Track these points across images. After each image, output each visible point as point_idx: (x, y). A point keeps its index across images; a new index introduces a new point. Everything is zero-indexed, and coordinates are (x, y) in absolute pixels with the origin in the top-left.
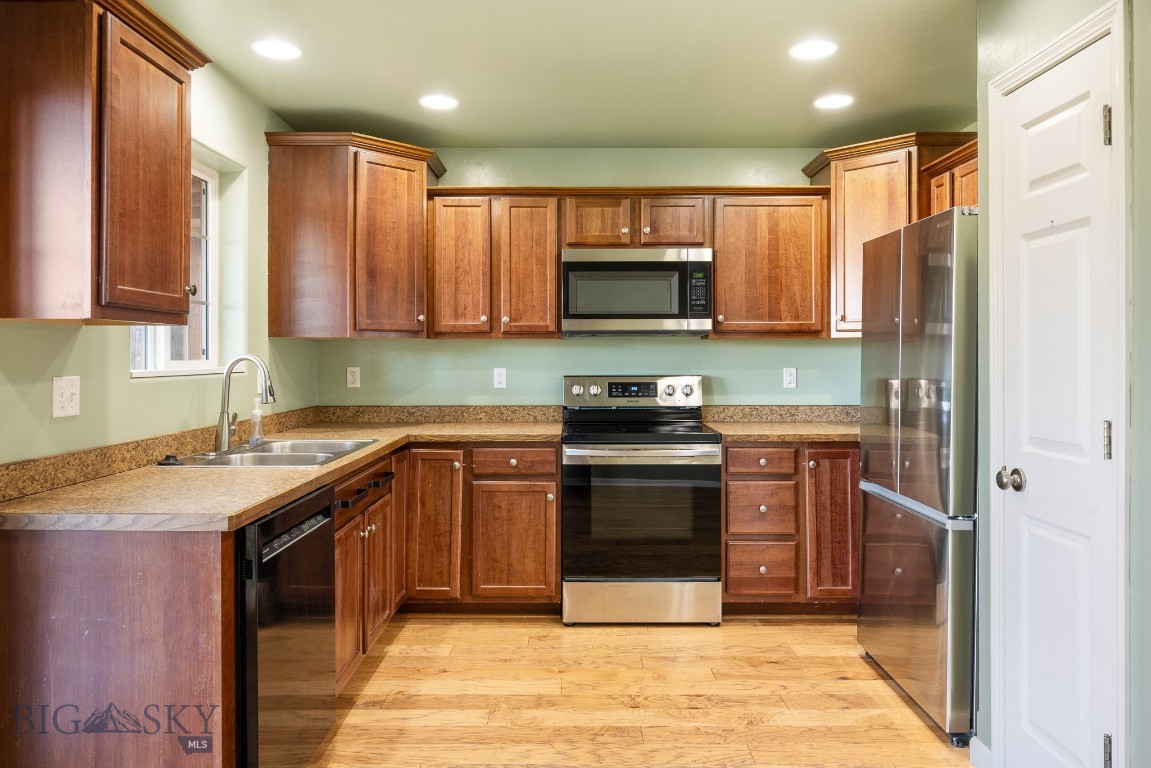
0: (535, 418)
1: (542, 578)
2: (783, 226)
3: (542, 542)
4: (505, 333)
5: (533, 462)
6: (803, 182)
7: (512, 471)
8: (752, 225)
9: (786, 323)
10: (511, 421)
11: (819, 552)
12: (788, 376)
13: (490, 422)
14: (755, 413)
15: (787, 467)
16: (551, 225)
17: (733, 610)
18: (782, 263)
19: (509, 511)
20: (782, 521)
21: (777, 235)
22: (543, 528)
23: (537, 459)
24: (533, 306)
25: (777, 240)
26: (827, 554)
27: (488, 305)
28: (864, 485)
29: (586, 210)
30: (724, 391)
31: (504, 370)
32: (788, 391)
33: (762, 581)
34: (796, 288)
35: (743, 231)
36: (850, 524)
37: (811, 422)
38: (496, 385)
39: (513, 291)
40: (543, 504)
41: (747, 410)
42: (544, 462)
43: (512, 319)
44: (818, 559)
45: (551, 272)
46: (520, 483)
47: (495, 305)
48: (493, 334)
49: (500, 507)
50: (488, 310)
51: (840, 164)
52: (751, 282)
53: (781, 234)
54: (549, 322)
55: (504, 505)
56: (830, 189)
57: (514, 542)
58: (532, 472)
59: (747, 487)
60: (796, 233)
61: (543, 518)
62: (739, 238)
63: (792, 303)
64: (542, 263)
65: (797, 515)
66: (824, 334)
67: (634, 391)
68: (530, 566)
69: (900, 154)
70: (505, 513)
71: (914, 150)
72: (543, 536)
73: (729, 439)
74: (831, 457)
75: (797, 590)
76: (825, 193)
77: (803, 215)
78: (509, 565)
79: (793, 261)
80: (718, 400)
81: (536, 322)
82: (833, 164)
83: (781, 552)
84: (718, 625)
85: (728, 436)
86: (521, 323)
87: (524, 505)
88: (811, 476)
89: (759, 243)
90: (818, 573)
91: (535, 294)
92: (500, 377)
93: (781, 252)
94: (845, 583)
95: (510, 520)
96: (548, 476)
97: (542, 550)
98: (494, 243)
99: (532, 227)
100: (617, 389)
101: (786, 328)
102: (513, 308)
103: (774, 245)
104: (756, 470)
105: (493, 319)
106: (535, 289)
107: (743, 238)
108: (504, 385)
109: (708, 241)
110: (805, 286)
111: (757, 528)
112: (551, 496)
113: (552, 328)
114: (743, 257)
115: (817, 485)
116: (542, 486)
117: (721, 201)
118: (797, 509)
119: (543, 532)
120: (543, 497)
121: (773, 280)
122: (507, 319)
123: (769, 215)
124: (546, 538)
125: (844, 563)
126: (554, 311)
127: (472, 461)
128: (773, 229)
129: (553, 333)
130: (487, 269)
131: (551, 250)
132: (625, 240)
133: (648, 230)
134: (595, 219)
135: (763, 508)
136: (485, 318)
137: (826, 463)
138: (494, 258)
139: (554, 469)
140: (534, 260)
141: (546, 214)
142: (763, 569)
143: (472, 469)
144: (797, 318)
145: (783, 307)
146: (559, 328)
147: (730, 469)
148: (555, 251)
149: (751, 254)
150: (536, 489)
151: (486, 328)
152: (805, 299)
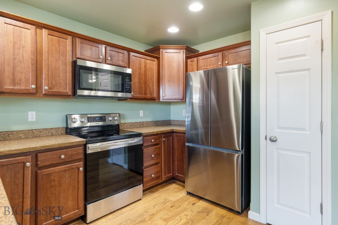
0: (52, 133)
1: (76, 207)
2: (148, 66)
3: (76, 191)
4: (44, 95)
5: (72, 155)
7: (61, 161)
8: (140, 64)
9: (149, 96)
10: (39, 136)
11: (165, 166)
12: (141, 113)
13: (27, 138)
14: (133, 125)
15: (158, 142)
16: (69, 48)
17: (145, 191)
18: (148, 77)
19: (59, 181)
20: (157, 158)
21: (146, 68)
22: (77, 184)
23: (74, 153)
24: (61, 83)
25: (146, 70)
26: (167, 166)
27: (34, 79)
29: (84, 45)
30: (124, 118)
31: (34, 113)
32: (141, 117)
33: (153, 179)
34: (151, 86)
35: (138, 66)
36: (171, 155)
37: (147, 126)
38: (29, 120)
40: (76, 173)
41: (131, 124)
42: (77, 154)
43: (50, 88)
44: (165, 168)
45: (69, 68)
46: (65, 166)
47: (39, 80)
48: (37, 95)
49: (54, 180)
50: (35, 83)
51: (164, 51)
52: (140, 83)
53: (147, 69)
54: (69, 91)
55: (56, 179)
56: (160, 57)
57: (62, 195)
58: (71, 159)
59: (148, 150)
60: (151, 69)
61: (77, 179)
62: (136, 67)
63: (150, 91)
64: (65, 64)
65: (160, 156)
67: (97, 120)
68: (70, 204)
69: (182, 51)
70: (57, 183)
71: (185, 50)
72: (77, 188)
73: (144, 135)
75: (160, 179)
76: (158, 58)
77: (152, 64)
79: (150, 77)
80: (122, 121)
81: (61, 90)
82: (161, 50)
83: (156, 169)
84: (141, 199)
85: (144, 133)
86: (54, 90)
87: (67, 176)
88: (163, 143)
89: (142, 70)
90: (165, 172)
91: (61, 77)
92: (32, 116)
93: (147, 74)
94: (170, 173)
95: (60, 185)
96: (78, 160)
97: (76, 194)
99: (59, 47)
100: (91, 119)
101: (149, 98)
102: (50, 83)
103: (145, 71)
104: (150, 144)
105: (39, 87)
106: (61, 75)
107: (138, 67)
108: (34, 120)
109: (127, 67)
110: (153, 85)
111: (151, 163)
112: (81, 169)
113: (70, 93)
114: (138, 74)
115: (164, 146)
116: (77, 165)
117: (132, 54)
118: (160, 154)
119: (77, 186)
120: (77, 170)
121: (145, 83)
122: (46, 88)
123: (145, 62)
124: (78, 188)
125: (170, 167)
126: (71, 86)
127: (37, 161)
128: (145, 66)
129: (70, 96)
130: (34, 62)
131: (69, 59)
132: (100, 60)
133: (109, 58)
134: (88, 51)
135: (153, 156)
136: (34, 86)
137: (166, 138)
138: (38, 57)
139: (82, 156)
140: (60, 62)
141: (66, 42)
142: (153, 176)
143: (37, 165)
144: (151, 95)
145: (148, 92)
146: (74, 93)
147: (145, 145)
148: (71, 60)
149: (140, 73)
150: (74, 167)
151: (34, 92)
152: (153, 89)
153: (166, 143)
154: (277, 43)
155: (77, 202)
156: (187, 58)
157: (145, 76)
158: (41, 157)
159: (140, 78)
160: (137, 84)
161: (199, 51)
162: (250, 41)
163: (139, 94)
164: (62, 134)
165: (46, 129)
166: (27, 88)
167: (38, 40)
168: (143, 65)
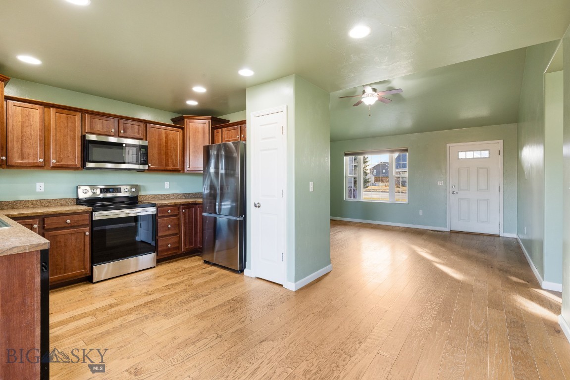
0: (61, 204)
1: (82, 267)
2: (170, 136)
3: (82, 253)
4: (52, 167)
5: (78, 220)
6: (171, 123)
7: (67, 225)
8: (160, 135)
9: (171, 167)
10: (49, 206)
11: (185, 237)
12: (166, 185)
14: (156, 197)
15: (176, 213)
16: (78, 123)
17: (159, 261)
18: (169, 148)
19: (65, 242)
20: (175, 229)
21: (168, 139)
22: (83, 247)
23: (80, 219)
24: (68, 156)
26: (187, 237)
27: (42, 154)
28: (204, 214)
29: (94, 120)
31: (42, 184)
32: (166, 189)
33: (169, 249)
34: (174, 157)
35: (157, 137)
37: (173, 199)
38: (38, 190)
39: (57, 149)
40: (82, 237)
41: (153, 196)
42: (83, 220)
43: (57, 161)
44: (185, 240)
45: (78, 143)
46: (71, 230)
47: (47, 154)
48: (45, 168)
49: (60, 242)
50: (43, 156)
51: (188, 121)
52: (159, 154)
54: (77, 163)
55: (62, 240)
56: (184, 127)
57: (68, 255)
58: (77, 224)
59: (164, 220)
60: (173, 139)
61: (83, 242)
62: (155, 139)
63: (172, 160)
64: (73, 139)
65: (179, 227)
66: (182, 171)
67: (111, 191)
68: (76, 263)
69: (207, 121)
70: (63, 244)
71: (210, 121)
73: (158, 205)
74: (189, 208)
75: (179, 250)
76: (183, 129)
77: (175, 134)
78: (65, 265)
79: (172, 148)
81: (70, 163)
82: (185, 120)
83: (174, 239)
84: (154, 267)
86: (62, 163)
87: (73, 239)
88: (183, 214)
89: (162, 141)
90: (185, 244)
91: (69, 151)
92: (40, 187)
93: (169, 145)
94: (192, 245)
95: (66, 246)
96: (86, 225)
97: (82, 256)
98: (46, 128)
99: (67, 123)
100: (104, 190)
101: (171, 169)
102: (58, 157)
103: (167, 142)
104: (167, 214)
105: (47, 160)
106: (69, 149)
107: (157, 139)
108: (43, 190)
109: (144, 139)
110: (176, 156)
111: (167, 233)
112: (87, 233)
113: (79, 165)
114: (157, 145)
115: (185, 217)
116: (83, 230)
117: (149, 125)
118: (179, 225)
119: (83, 249)
120: (83, 234)
121: (167, 154)
122: (54, 161)
123: (166, 133)
124: (84, 250)
125: (192, 239)
126: (80, 159)
127: (44, 224)
128: (167, 137)
129: (79, 168)
130: (42, 138)
131: (78, 134)
132: (112, 134)
133: (122, 131)
134: (99, 124)
135: (169, 226)
136: (41, 160)
137: (187, 210)
138: (46, 133)
139: (88, 222)
140: (69, 137)
141: (75, 119)
142: (169, 245)
143: (44, 228)
144: (174, 166)
145: (170, 162)
146: (83, 166)
147: (159, 215)
148: (80, 135)
149: (160, 144)
150: (80, 231)
151: (42, 165)
152: (176, 160)
153: (187, 215)
154: (261, 126)
155: (83, 262)
156: (213, 129)
157: (167, 147)
158: (48, 221)
159: (159, 149)
160: (156, 156)
161: (229, 121)
162: (246, 120)
163: (159, 166)
164: (72, 205)
165: (55, 200)
166: (35, 161)
167: (46, 118)
168: (163, 136)
